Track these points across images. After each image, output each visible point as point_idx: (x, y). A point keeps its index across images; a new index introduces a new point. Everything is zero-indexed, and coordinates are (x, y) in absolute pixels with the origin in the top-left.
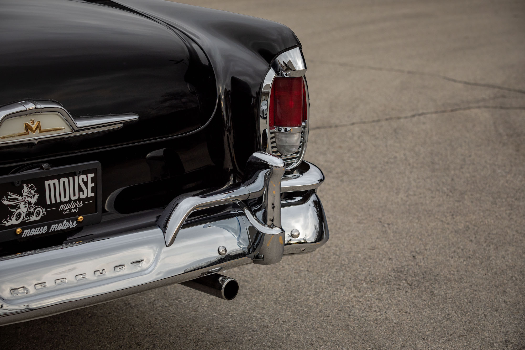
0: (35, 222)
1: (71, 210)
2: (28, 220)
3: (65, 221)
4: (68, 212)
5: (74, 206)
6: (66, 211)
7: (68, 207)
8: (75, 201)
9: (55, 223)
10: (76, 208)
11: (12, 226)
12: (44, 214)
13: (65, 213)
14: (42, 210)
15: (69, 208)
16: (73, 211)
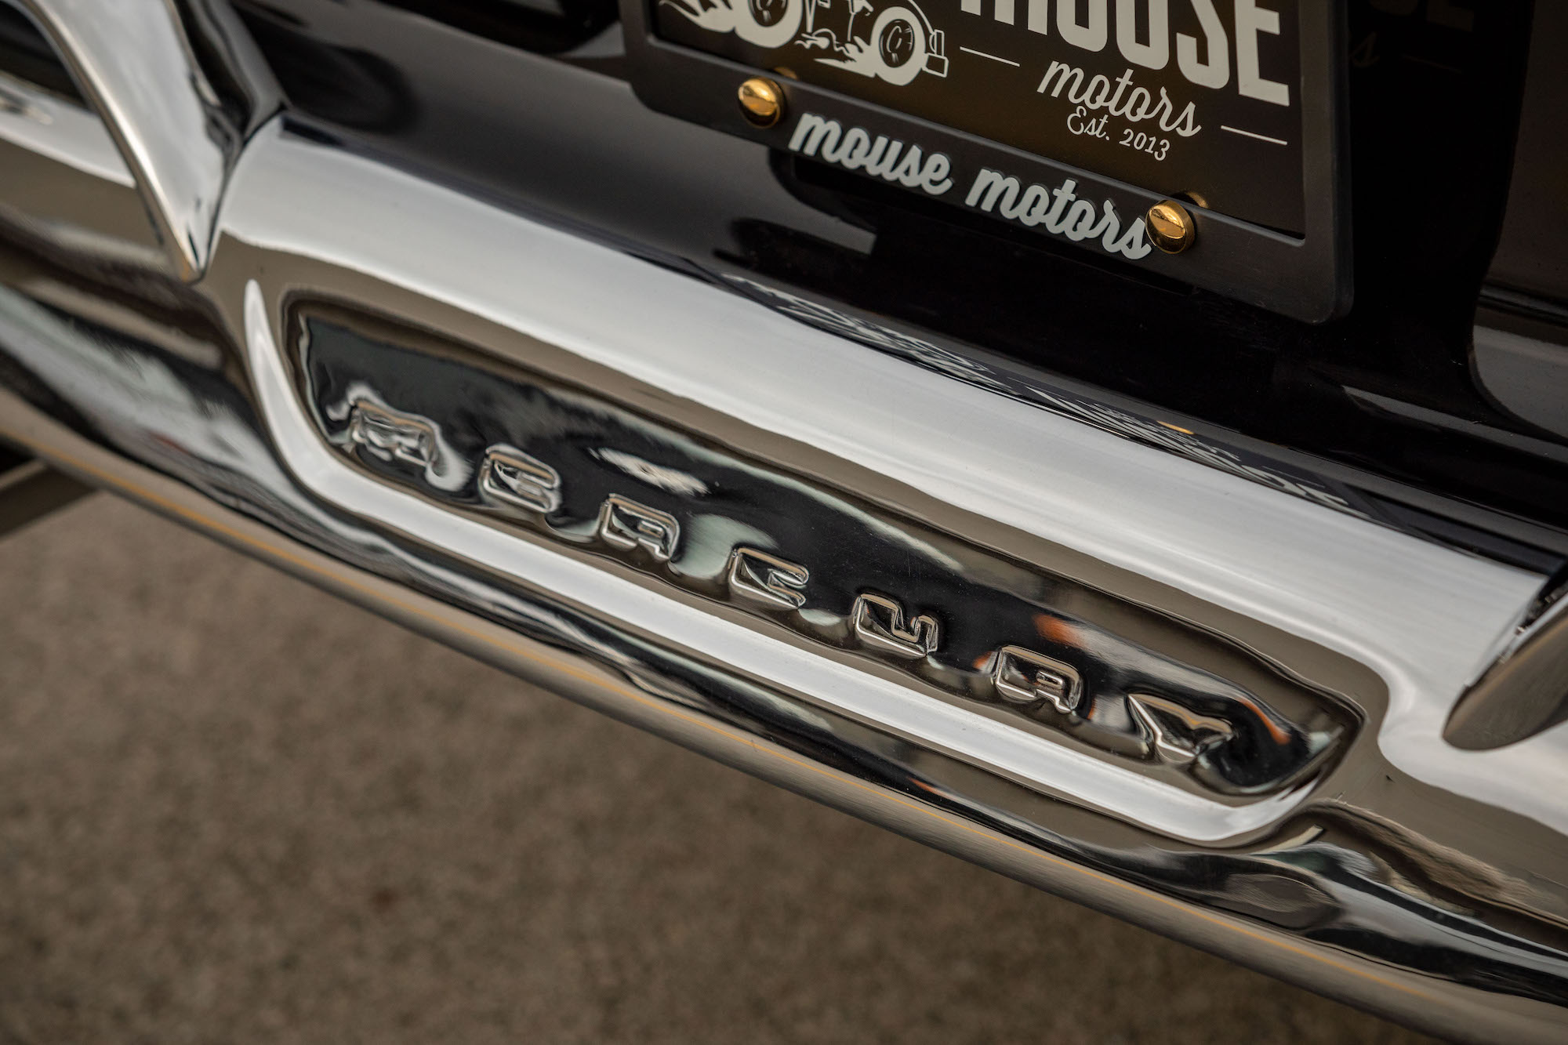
0: (874, 88)
1: (1117, 125)
2: (829, 53)
3: (1070, 184)
4: (1095, 130)
5: (1141, 113)
6: (1086, 121)
7: (1100, 100)
8: (1143, 76)
9: (1006, 167)
10: (1149, 127)
11: (730, 45)
12: (934, 63)
13: (1076, 123)
14: (927, 34)
15: (1104, 110)
16: (1137, 141)
